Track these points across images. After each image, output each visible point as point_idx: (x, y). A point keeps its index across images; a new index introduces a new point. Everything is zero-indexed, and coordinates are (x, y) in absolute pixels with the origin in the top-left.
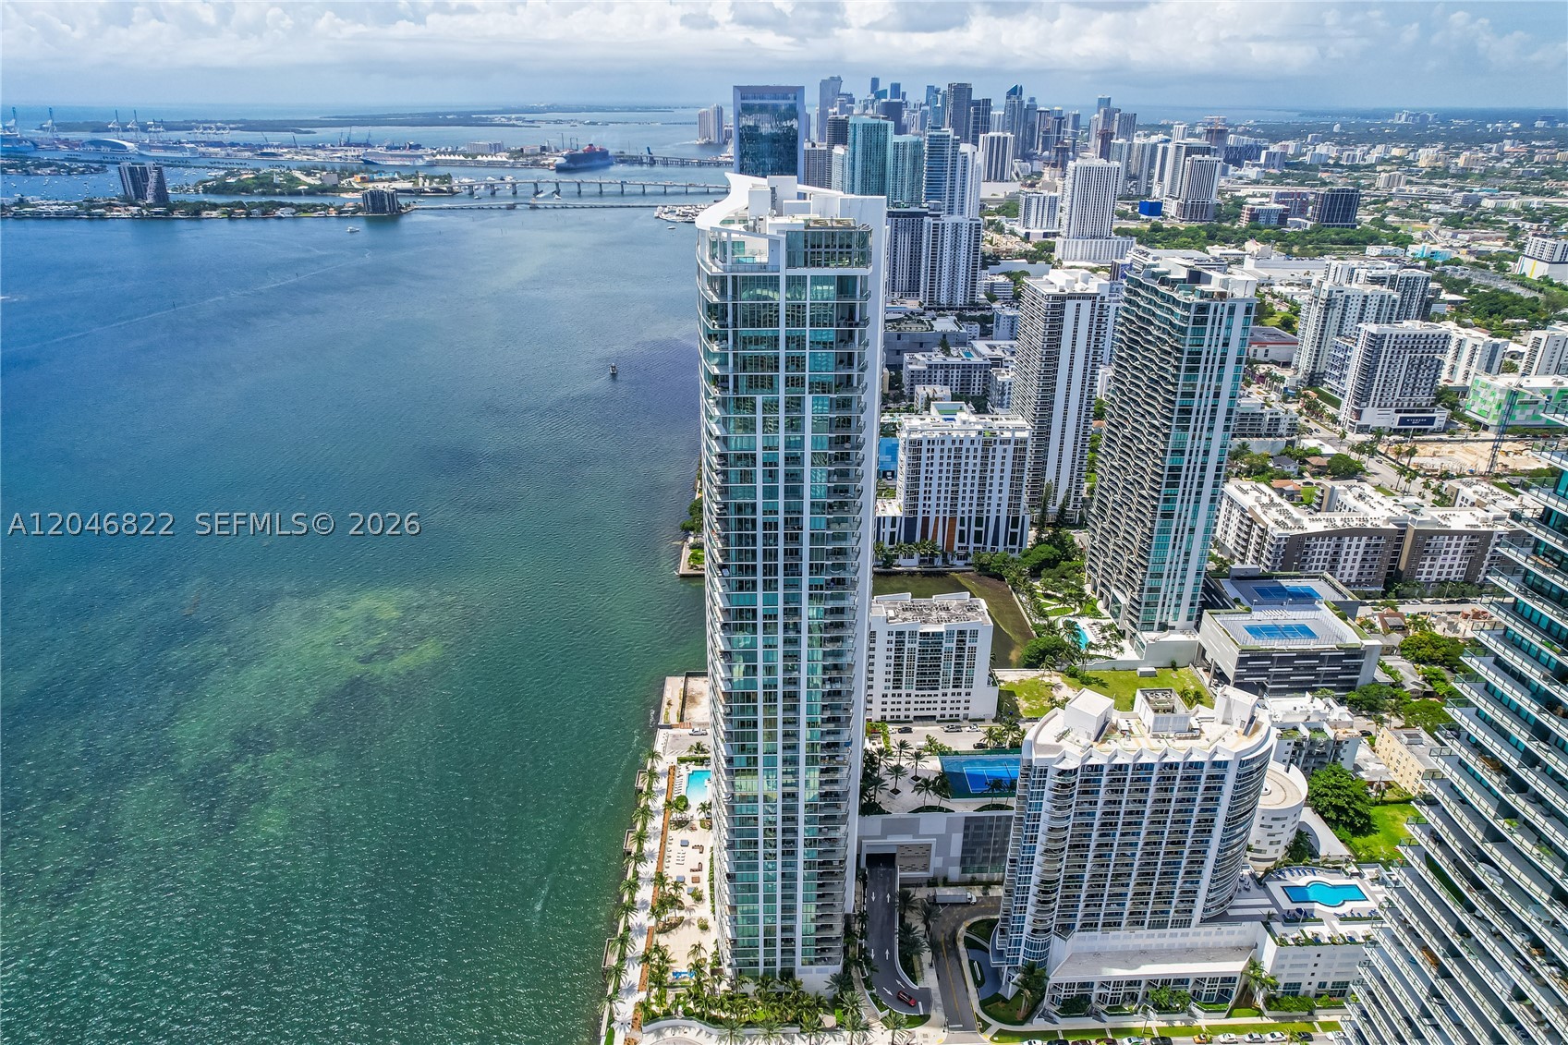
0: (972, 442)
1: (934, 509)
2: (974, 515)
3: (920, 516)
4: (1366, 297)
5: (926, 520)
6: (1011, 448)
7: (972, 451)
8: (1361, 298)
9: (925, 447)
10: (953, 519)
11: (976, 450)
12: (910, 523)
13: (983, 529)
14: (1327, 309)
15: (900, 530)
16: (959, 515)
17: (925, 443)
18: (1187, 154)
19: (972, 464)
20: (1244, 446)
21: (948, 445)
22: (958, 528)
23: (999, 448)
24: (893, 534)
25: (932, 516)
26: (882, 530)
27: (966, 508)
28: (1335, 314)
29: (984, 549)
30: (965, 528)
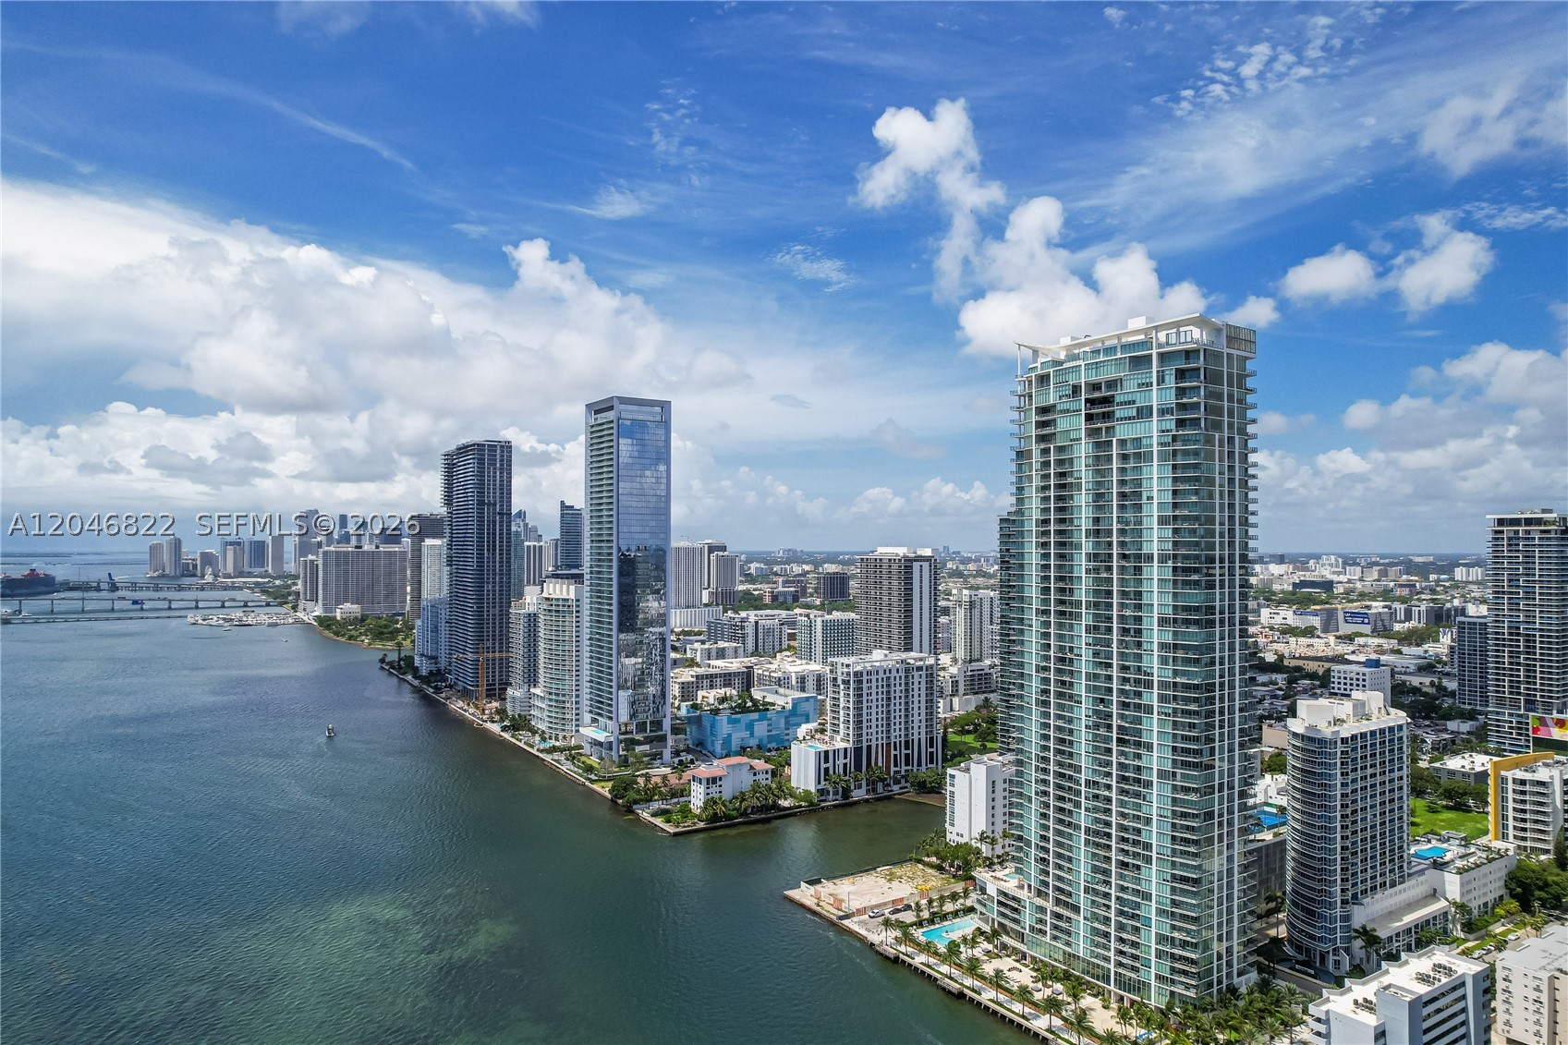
0: (898, 670)
1: (874, 737)
2: (903, 739)
3: (865, 745)
4: (991, 598)
5: (869, 747)
6: (923, 673)
7: (898, 679)
8: (989, 600)
9: (865, 678)
10: (889, 745)
11: (900, 677)
12: (858, 751)
13: (910, 752)
14: (971, 609)
15: (850, 760)
16: (893, 740)
17: (865, 674)
18: (710, 553)
19: (898, 690)
20: (987, 700)
21: (881, 674)
22: (893, 752)
23: (916, 674)
24: (845, 765)
25: (874, 744)
26: (837, 762)
27: (897, 734)
28: (976, 612)
29: (912, 770)
30: (898, 753)
